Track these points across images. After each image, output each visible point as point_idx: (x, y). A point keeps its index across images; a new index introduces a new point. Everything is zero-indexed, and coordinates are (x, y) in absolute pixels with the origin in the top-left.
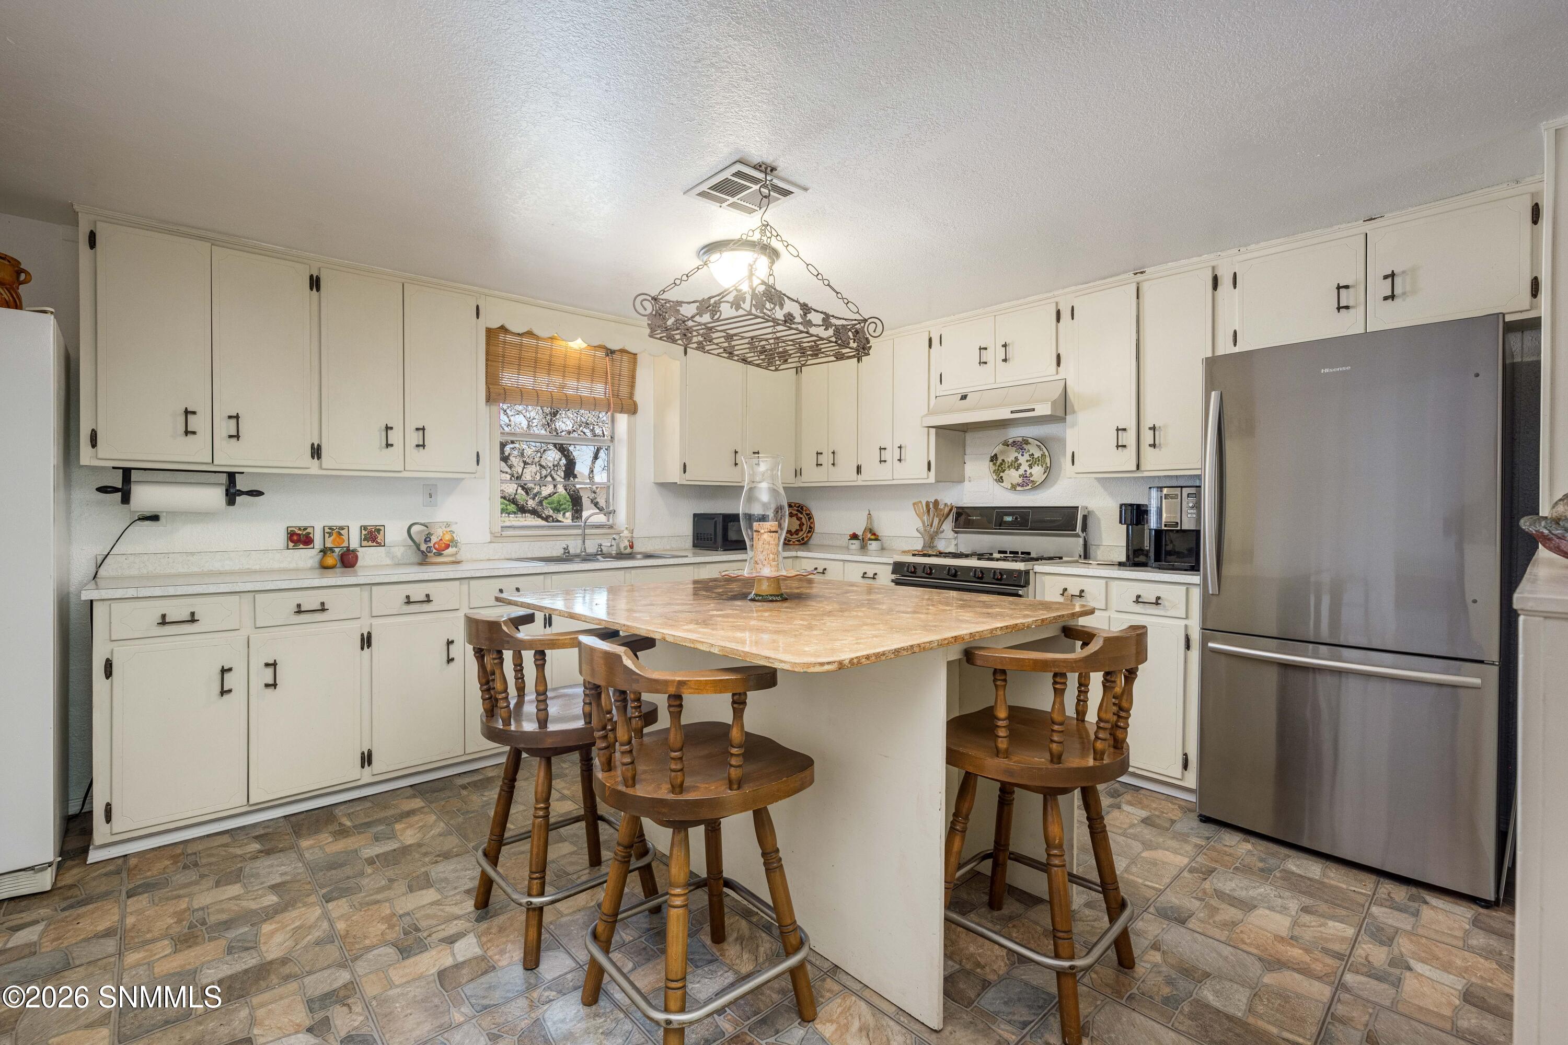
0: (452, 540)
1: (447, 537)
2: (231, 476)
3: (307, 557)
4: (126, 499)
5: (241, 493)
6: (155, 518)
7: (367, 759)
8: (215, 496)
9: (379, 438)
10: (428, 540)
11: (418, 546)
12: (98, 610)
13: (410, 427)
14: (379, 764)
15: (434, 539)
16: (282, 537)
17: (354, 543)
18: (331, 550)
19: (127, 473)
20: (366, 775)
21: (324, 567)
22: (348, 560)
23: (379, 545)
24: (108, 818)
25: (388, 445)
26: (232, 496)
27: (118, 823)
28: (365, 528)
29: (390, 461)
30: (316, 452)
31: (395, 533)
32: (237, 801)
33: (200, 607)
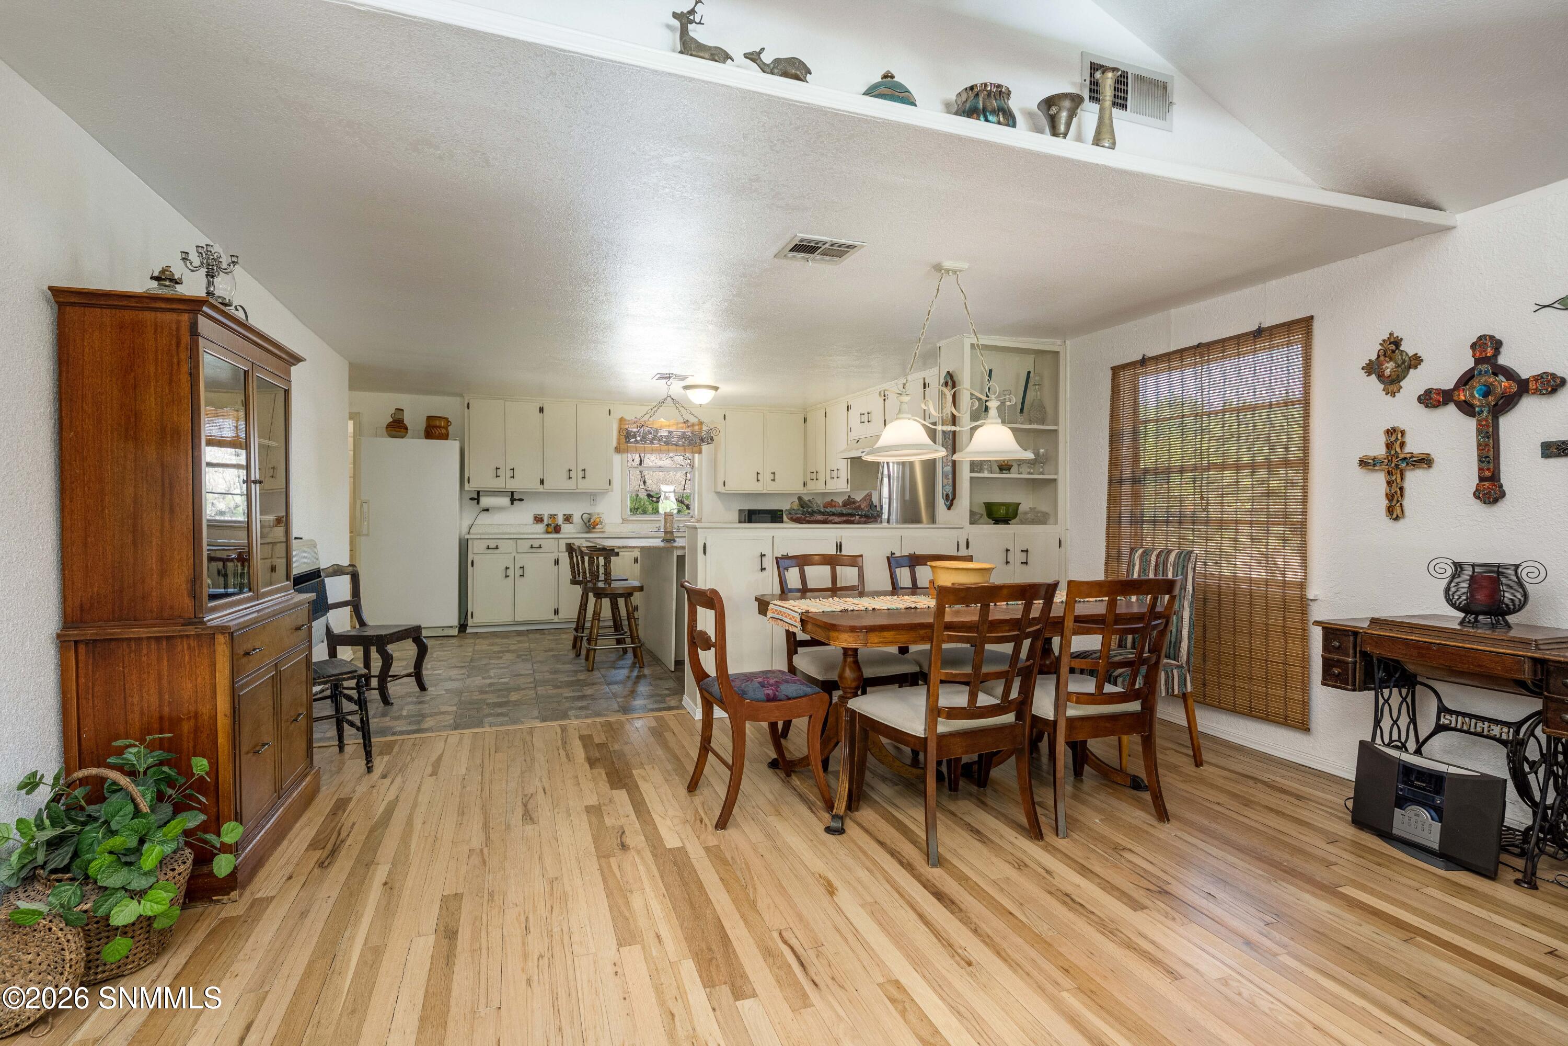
0: (600, 521)
1: (598, 520)
2: (512, 493)
3: (541, 528)
4: (478, 503)
5: (515, 500)
6: (487, 510)
7: (556, 612)
8: (506, 501)
9: (566, 475)
10: (589, 521)
11: (586, 524)
12: (470, 542)
13: (579, 469)
14: (561, 615)
15: (592, 521)
16: (531, 519)
17: (560, 522)
18: (551, 525)
19: (478, 492)
20: (556, 619)
21: (548, 532)
22: (557, 529)
23: (571, 523)
24: (472, 617)
25: (570, 478)
26: (513, 501)
27: (476, 620)
28: (565, 515)
29: (571, 485)
30: (542, 482)
31: (577, 519)
32: (509, 619)
33: (500, 543)
